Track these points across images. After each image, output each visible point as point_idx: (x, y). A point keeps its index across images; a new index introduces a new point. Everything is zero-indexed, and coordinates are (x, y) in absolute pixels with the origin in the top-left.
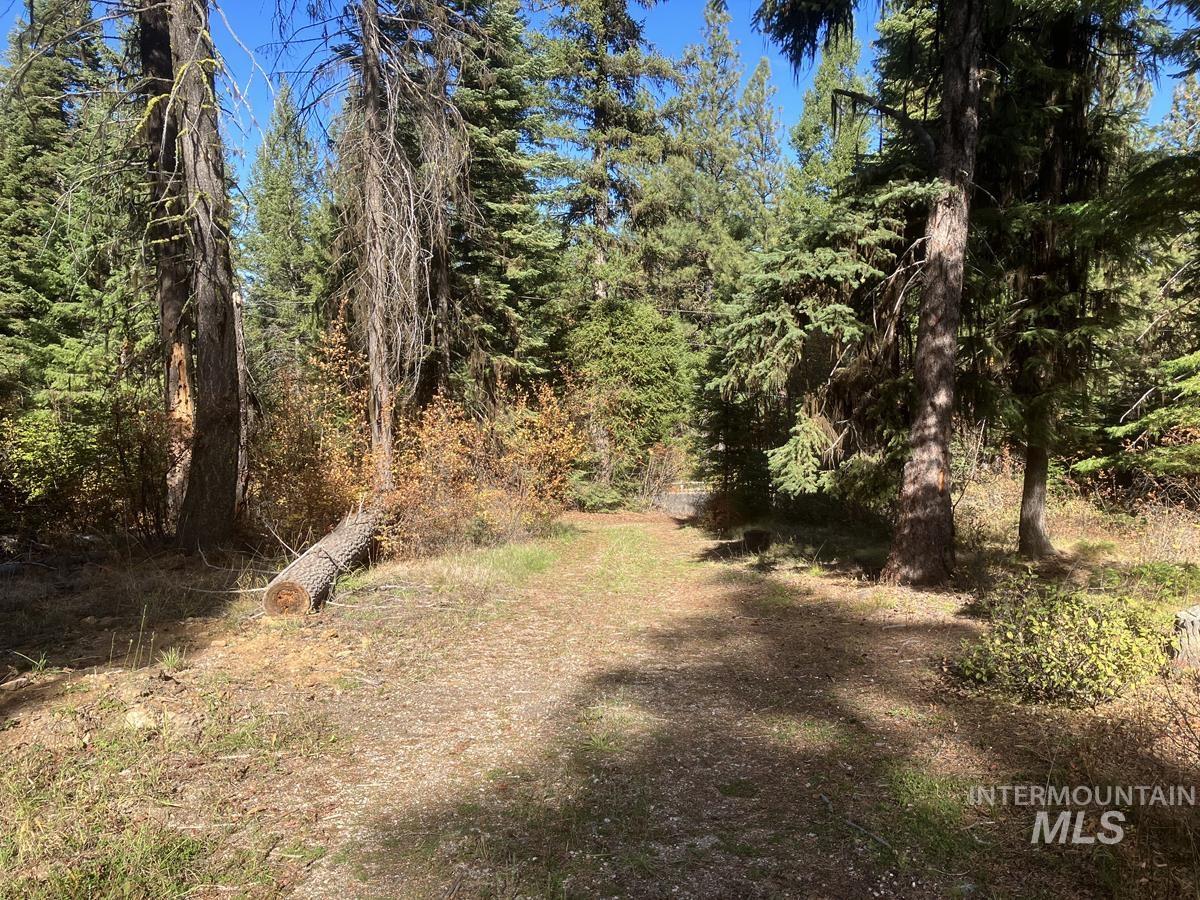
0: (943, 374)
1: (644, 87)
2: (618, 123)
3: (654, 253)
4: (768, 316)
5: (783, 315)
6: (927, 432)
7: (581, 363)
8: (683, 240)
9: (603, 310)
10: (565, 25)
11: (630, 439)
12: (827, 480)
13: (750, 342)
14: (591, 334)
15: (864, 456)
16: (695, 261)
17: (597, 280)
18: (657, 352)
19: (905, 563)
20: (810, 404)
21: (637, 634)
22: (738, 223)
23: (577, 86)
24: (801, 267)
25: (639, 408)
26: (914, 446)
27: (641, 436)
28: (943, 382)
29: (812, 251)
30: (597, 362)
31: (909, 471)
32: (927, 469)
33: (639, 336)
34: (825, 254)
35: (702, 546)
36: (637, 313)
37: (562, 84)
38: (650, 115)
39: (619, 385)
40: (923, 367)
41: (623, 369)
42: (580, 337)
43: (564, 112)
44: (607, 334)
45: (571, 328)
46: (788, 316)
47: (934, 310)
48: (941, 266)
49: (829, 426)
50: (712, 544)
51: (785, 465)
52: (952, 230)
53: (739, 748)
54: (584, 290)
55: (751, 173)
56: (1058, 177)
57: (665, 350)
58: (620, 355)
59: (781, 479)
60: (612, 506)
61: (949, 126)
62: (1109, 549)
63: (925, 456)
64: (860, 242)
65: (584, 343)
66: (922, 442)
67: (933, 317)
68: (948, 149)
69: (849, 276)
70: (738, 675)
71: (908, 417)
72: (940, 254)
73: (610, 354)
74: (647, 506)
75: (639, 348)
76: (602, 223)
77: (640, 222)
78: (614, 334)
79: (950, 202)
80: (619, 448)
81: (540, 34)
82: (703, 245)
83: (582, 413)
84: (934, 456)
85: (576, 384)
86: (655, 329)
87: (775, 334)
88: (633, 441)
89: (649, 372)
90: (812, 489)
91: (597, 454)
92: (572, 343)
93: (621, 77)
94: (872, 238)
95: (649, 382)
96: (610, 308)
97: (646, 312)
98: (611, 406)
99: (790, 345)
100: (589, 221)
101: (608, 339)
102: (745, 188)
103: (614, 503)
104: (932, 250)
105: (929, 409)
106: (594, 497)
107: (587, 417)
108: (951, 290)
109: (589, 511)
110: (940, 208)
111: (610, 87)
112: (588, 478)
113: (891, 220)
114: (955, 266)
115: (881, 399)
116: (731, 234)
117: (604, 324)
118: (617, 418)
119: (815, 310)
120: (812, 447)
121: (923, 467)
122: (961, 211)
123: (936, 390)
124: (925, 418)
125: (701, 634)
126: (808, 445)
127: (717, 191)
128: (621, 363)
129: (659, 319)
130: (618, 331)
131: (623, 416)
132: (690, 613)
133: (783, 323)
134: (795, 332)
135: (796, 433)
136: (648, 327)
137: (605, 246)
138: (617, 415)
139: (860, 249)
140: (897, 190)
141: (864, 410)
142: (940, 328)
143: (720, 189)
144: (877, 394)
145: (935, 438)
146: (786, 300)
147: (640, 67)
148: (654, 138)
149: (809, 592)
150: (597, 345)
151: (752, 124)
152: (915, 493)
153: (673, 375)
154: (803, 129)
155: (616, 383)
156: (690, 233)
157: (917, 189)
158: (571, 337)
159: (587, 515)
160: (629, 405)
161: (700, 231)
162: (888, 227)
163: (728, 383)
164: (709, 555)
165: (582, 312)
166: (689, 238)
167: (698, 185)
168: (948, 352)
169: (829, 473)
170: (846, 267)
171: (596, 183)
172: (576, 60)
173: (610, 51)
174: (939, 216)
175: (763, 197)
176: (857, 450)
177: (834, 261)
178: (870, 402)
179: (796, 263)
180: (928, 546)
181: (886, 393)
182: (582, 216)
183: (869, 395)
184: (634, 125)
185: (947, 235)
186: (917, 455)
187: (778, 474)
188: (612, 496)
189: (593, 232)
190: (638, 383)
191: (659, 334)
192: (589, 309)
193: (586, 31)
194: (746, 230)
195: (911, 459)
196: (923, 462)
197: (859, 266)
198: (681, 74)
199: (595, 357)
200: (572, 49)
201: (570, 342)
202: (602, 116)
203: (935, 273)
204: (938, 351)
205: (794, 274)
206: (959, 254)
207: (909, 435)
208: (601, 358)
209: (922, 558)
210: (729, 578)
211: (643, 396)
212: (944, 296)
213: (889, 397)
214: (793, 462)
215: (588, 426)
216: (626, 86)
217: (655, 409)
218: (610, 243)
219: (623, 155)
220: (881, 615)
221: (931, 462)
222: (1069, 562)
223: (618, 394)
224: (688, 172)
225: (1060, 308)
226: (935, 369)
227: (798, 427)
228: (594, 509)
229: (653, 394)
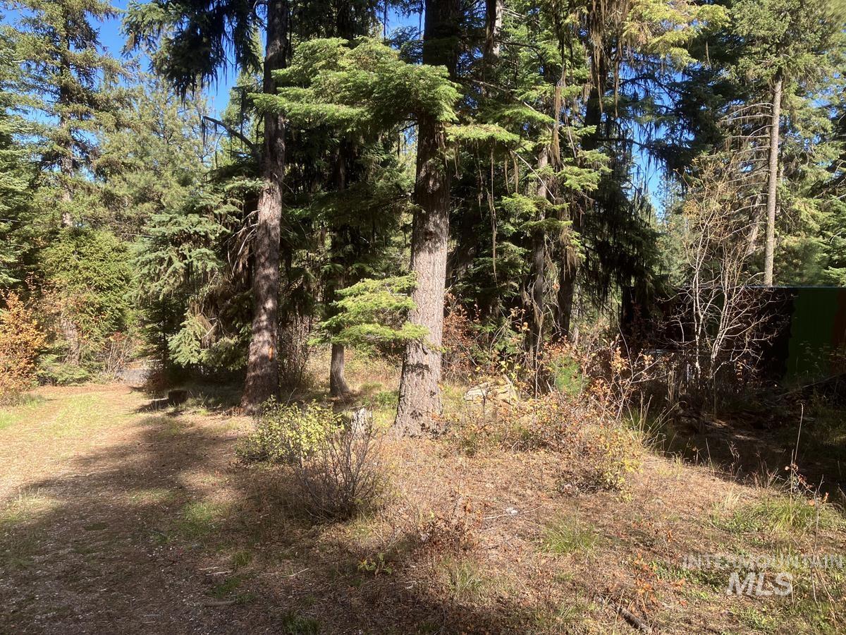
0: (271, 290)
1: (99, 76)
2: (80, 101)
3: (112, 195)
4: (160, 254)
5: (170, 253)
6: (261, 325)
7: (51, 274)
8: (142, 184)
9: (70, 235)
10: (35, 23)
11: (94, 330)
12: (204, 355)
13: (150, 270)
14: (60, 252)
15: (226, 339)
16: (153, 199)
17: (65, 213)
18: (114, 267)
19: (250, 402)
20: (194, 308)
21: (67, 459)
22: (184, 174)
23: (45, 69)
24: (180, 225)
25: (101, 307)
26: (254, 333)
27: (103, 328)
28: (270, 295)
29: (186, 215)
30: (65, 273)
31: (252, 348)
32: (262, 346)
33: (100, 255)
34: (194, 218)
35: (140, 404)
36: (98, 239)
37: (34, 66)
38: (104, 98)
39: (84, 291)
40: (258, 286)
41: (87, 279)
42: (50, 255)
43: (34, 87)
44: (73, 252)
45: (43, 248)
46: (173, 254)
47: (263, 253)
48: (266, 228)
49: (206, 321)
50: (147, 402)
51: (178, 346)
52: (271, 208)
53: (107, 510)
54: (53, 220)
55: (192, 141)
56: (343, 178)
57: (121, 266)
58: (84, 268)
59: (176, 355)
60: (80, 381)
61: (268, 147)
62: (379, 387)
63: (261, 339)
64: (216, 212)
65: (54, 259)
66: (259, 330)
67: (263, 257)
68: (268, 161)
69: (209, 232)
70: (125, 473)
71: (250, 316)
72: (265, 221)
73: (76, 267)
74: (110, 380)
75: (100, 263)
76: (67, 171)
77: (99, 172)
78: (79, 253)
79: (270, 191)
80: (85, 337)
81: (12, 28)
82: (158, 187)
83: (53, 311)
84: (265, 339)
85: (48, 289)
86: (113, 250)
87: (165, 265)
88: (97, 331)
89: (108, 281)
90: (194, 361)
91: (67, 342)
92: (45, 259)
93: (81, 67)
94: (224, 209)
95: (109, 288)
96: (76, 233)
97: (106, 238)
98: (77, 306)
99: (175, 272)
100: (57, 169)
101: (74, 256)
102: (188, 151)
103: (83, 379)
104: (262, 218)
105: (263, 311)
106: (64, 374)
107: (58, 314)
108: (273, 242)
109: (61, 385)
110: (265, 194)
111: (74, 74)
112: (59, 360)
113: (234, 200)
114: (274, 228)
115: (235, 305)
116: (179, 183)
117: (71, 245)
118: (83, 315)
119: (190, 251)
120: (195, 333)
121: (260, 345)
122: (277, 197)
123: (266, 300)
124: (260, 316)
125: (112, 456)
126: (192, 333)
127: (168, 150)
128: (86, 274)
129: (116, 242)
130: (82, 251)
131: (88, 313)
132: (110, 445)
133: (170, 259)
134: (178, 264)
135: (184, 326)
136: (107, 249)
137: (71, 188)
138: (83, 312)
139: (216, 216)
140: (236, 183)
141: (225, 312)
142: (267, 264)
143: (170, 149)
144: (233, 302)
145: (266, 328)
146: (173, 244)
147: (95, 62)
148: (109, 115)
149: (192, 425)
150: (65, 261)
151: (192, 106)
152: (256, 360)
153: (128, 283)
154: (229, 114)
155: (82, 289)
156: (147, 179)
157: (249, 183)
158: (43, 254)
159: (59, 388)
160: (92, 305)
161: (155, 178)
162: (233, 204)
163: (137, 295)
164: (143, 409)
165: (52, 235)
166: (148, 182)
167: (153, 145)
168: (272, 277)
169: (206, 350)
170: (209, 226)
171: (63, 142)
172: (42, 52)
173: (72, 47)
174: (264, 200)
175: (202, 158)
176: (222, 336)
177: (200, 222)
178: (229, 307)
179: (176, 222)
180: (263, 391)
181: (238, 301)
182: (51, 164)
183: (229, 302)
184: (93, 103)
185: (269, 210)
186: (256, 338)
187: (175, 353)
188: (82, 372)
189: (60, 178)
190: (99, 289)
191: (116, 254)
192: (58, 233)
193: (51, 30)
194: (190, 180)
195: (253, 341)
196: (259, 342)
197: (215, 226)
198: (129, 72)
199: (64, 269)
200: (39, 43)
201: (41, 258)
202: (66, 94)
203: (263, 232)
204: (267, 277)
205: (175, 229)
206: (276, 222)
207: (251, 326)
208: (69, 271)
209: (260, 399)
210: (148, 422)
211: (104, 299)
212: (269, 246)
213: (240, 303)
214: (183, 344)
215: (60, 321)
216: (86, 73)
217: (114, 308)
218: (75, 187)
219: (83, 124)
220: (230, 433)
221: (264, 342)
222: (356, 396)
223: (84, 297)
224: (145, 135)
225: (343, 252)
226: (265, 287)
227: (185, 323)
228: (64, 383)
229: (112, 297)
